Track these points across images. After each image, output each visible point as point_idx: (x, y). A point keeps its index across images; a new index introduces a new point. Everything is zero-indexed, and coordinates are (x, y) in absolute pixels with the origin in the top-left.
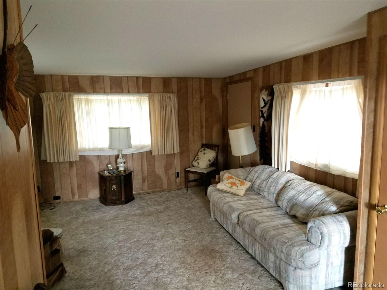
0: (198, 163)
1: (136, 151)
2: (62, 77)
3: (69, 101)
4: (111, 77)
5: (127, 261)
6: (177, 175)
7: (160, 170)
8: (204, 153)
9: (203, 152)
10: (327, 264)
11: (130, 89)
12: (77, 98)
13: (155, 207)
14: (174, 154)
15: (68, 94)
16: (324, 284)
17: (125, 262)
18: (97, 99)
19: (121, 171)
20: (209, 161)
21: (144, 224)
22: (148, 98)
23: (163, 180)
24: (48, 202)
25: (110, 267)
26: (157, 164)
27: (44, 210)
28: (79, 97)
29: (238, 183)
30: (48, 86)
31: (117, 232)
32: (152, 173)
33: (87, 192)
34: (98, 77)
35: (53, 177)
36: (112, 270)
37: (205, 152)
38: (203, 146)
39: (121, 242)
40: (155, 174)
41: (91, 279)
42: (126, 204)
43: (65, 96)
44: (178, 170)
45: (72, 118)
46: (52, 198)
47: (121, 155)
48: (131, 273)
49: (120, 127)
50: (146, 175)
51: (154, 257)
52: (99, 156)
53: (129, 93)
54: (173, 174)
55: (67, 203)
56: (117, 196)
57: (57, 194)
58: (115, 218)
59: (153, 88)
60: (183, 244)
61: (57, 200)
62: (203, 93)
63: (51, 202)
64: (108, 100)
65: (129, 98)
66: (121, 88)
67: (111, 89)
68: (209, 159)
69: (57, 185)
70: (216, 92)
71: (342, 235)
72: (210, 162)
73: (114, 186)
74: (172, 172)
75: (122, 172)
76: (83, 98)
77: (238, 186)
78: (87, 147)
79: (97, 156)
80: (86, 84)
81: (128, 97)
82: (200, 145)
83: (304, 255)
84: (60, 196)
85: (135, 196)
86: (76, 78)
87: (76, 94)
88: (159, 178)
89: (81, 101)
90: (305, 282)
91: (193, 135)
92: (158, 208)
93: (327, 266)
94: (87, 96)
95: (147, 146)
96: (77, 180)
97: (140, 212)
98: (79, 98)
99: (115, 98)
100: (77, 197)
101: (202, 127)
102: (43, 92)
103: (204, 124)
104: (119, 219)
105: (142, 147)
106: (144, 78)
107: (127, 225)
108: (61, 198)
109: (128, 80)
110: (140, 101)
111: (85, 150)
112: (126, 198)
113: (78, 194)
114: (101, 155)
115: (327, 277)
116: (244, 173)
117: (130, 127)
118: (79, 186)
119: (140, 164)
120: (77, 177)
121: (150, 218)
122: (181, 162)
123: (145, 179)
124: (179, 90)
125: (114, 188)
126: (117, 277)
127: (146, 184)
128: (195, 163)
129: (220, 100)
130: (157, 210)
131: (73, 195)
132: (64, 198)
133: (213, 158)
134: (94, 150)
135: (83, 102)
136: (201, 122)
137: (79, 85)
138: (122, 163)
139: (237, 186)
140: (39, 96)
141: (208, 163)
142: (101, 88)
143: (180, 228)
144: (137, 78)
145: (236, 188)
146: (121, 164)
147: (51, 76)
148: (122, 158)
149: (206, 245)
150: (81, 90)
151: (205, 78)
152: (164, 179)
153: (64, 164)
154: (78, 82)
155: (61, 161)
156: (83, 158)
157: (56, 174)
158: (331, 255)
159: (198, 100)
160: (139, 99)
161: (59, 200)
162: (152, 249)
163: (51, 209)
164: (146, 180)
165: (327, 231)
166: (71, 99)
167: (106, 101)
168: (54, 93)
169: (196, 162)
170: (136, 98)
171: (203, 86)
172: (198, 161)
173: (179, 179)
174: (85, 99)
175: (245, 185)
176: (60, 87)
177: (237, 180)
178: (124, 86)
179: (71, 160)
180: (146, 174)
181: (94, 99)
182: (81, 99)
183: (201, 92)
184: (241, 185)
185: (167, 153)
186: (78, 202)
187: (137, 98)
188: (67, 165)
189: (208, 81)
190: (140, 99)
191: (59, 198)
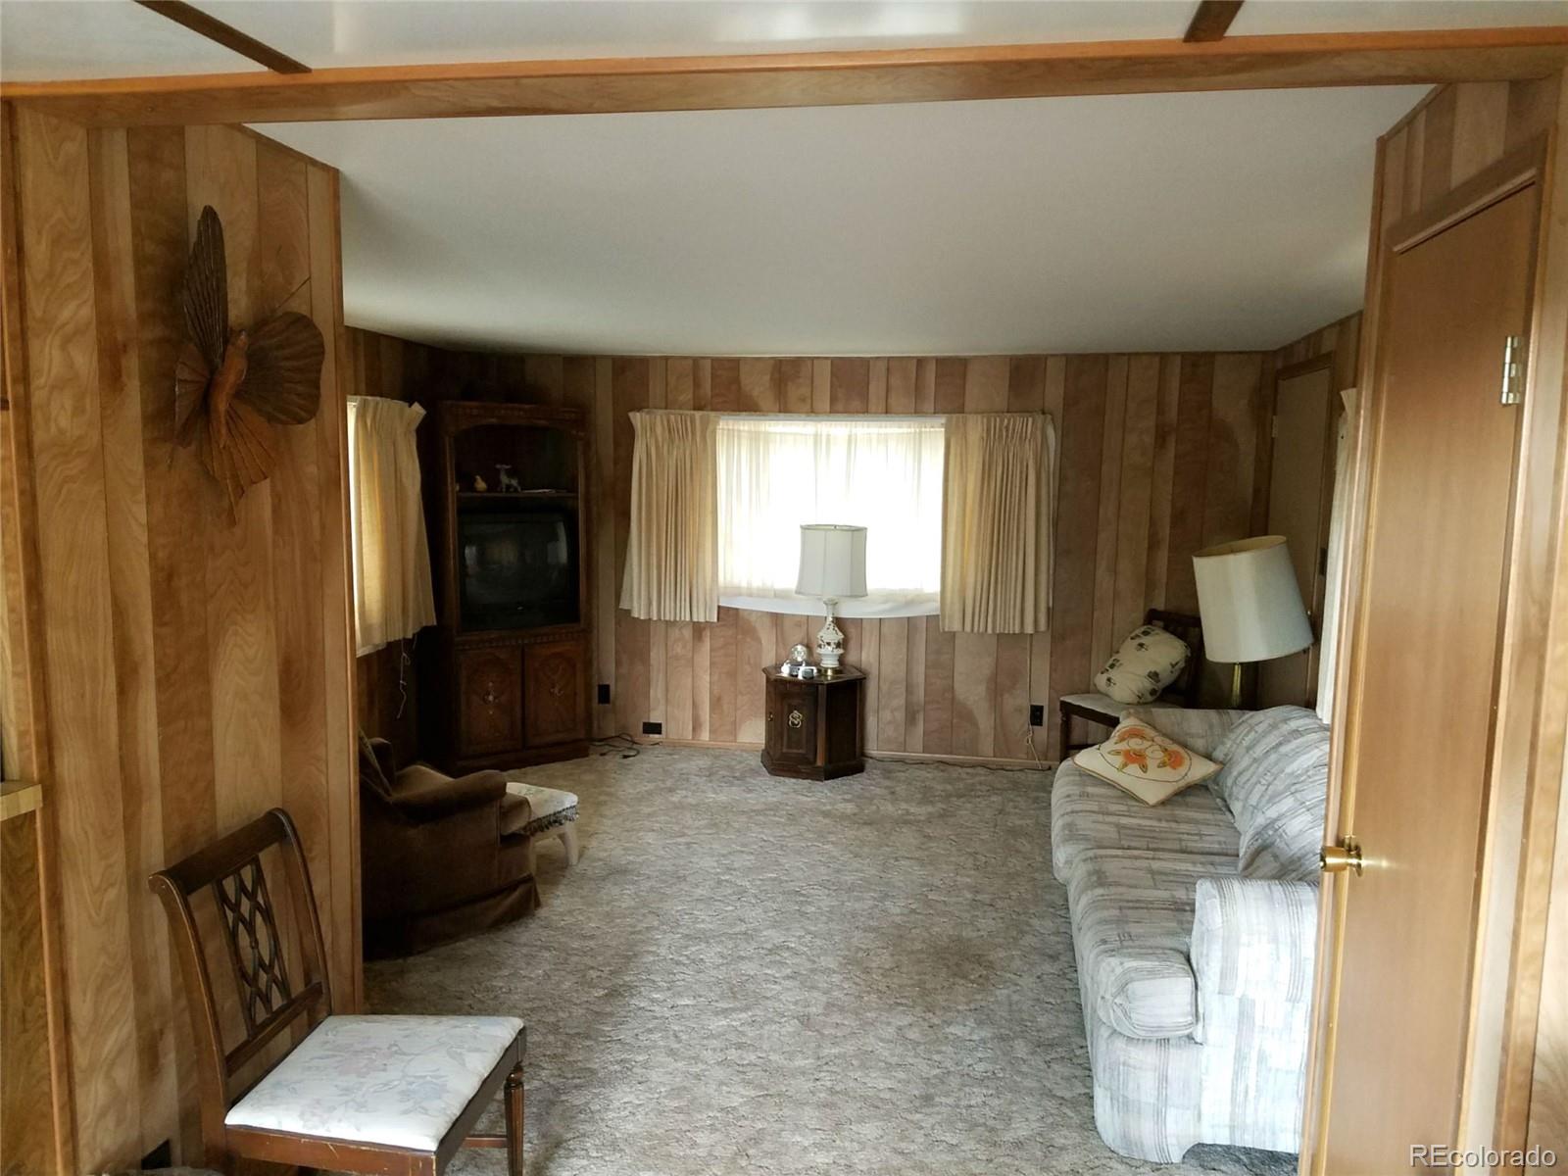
0: (1109, 680)
1: (891, 610)
2: (696, 361)
3: (704, 438)
4: (834, 361)
5: (708, 919)
6: (1036, 716)
7: (971, 690)
8: (1141, 645)
9: (1138, 641)
10: (1238, 1050)
11: (893, 401)
12: (729, 430)
13: (904, 806)
14: (1022, 633)
15: (701, 417)
16: (1227, 1121)
17: (703, 921)
18: (785, 434)
19: (826, 670)
20: (1154, 676)
21: (833, 843)
22: (943, 430)
23: (981, 726)
24: (629, 738)
25: (656, 923)
26: (961, 666)
27: (606, 757)
28: (733, 425)
29: (1154, 755)
30: (656, 389)
31: (744, 845)
32: (945, 697)
33: (734, 723)
34: (796, 363)
35: (645, 660)
36: (657, 929)
37: (1145, 640)
38: (1152, 617)
39: (732, 872)
40: (953, 698)
41: (592, 937)
42: (826, 779)
43: (693, 422)
44: (1042, 699)
45: (709, 491)
46: (641, 728)
47: (831, 619)
48: (693, 949)
49: (835, 526)
50: (922, 698)
51: (788, 929)
52: (777, 614)
53: (887, 413)
54: (1019, 710)
55: (676, 747)
56: (801, 748)
57: (655, 718)
58: (766, 810)
59: (973, 392)
60: (898, 919)
61: (651, 736)
62: (1173, 414)
63: (636, 739)
64: (817, 437)
65: (883, 431)
66: (864, 397)
67: (833, 400)
68: (1153, 669)
69: (657, 692)
70: (1231, 405)
71: (1285, 952)
72: (1158, 681)
73: (796, 713)
74: (1018, 703)
75: (830, 673)
76: (746, 428)
77: (1149, 768)
78: (744, 584)
79: (772, 613)
80: (757, 385)
81: (881, 427)
82: (1139, 615)
83: (1129, 986)
84: (660, 725)
85: (869, 763)
86: (734, 364)
87: (726, 417)
88: (967, 716)
89: (739, 438)
90: (1138, 1088)
91: (1114, 571)
92: (912, 810)
93: (1240, 1058)
94: (757, 422)
95: (928, 599)
96: (710, 682)
97: (850, 808)
98: (733, 430)
99: (839, 431)
100: (705, 736)
101: (1153, 545)
102: (639, 409)
103: (1165, 532)
104: (775, 815)
105: (910, 602)
106: (940, 361)
107: (785, 834)
108: (663, 729)
109: (888, 369)
110: (918, 441)
111: (737, 592)
112: (829, 760)
113: (710, 726)
114: (783, 614)
115: (1240, 1098)
116: (1211, 727)
117: (866, 529)
118: (716, 703)
119: (903, 656)
120: (710, 674)
121: (866, 830)
122: (1053, 670)
123: (918, 711)
124: (1070, 402)
125: (796, 722)
126: (654, 949)
127: (920, 729)
128: (1100, 681)
129: (1246, 443)
130: (908, 813)
131: (696, 727)
132: (671, 732)
133: (1173, 666)
134: (762, 594)
135: (745, 443)
136: (1153, 522)
137: (740, 388)
138: (829, 644)
139: (1144, 768)
140: (629, 419)
141: (1148, 684)
142: (803, 400)
143: (930, 878)
144: (921, 362)
145: (1140, 773)
146: (830, 648)
147: (667, 358)
148: (832, 627)
149: (969, 940)
150: (743, 404)
151: (1183, 355)
152: (985, 723)
153: (680, 629)
154: (737, 381)
155: (667, 618)
156: (729, 616)
157: (656, 655)
158: (1258, 1022)
159: (1149, 439)
160: (915, 432)
161: (657, 736)
162: (797, 908)
163: (625, 757)
164: (921, 717)
165: (1220, 921)
166: (710, 428)
167: (811, 441)
168: (668, 411)
169: (1105, 676)
170: (905, 430)
171: (1174, 384)
172: (1113, 674)
173: (1041, 732)
174: (750, 432)
175: (1182, 770)
176: (687, 396)
177: (1157, 747)
178: (876, 388)
179: (695, 620)
180: (920, 694)
181: (776, 433)
182: (739, 431)
183: (1161, 410)
184: (1163, 765)
185: (994, 628)
186: (704, 750)
187: (909, 430)
188: (688, 633)
189: (1198, 365)
190: (920, 433)
191: (655, 728)
